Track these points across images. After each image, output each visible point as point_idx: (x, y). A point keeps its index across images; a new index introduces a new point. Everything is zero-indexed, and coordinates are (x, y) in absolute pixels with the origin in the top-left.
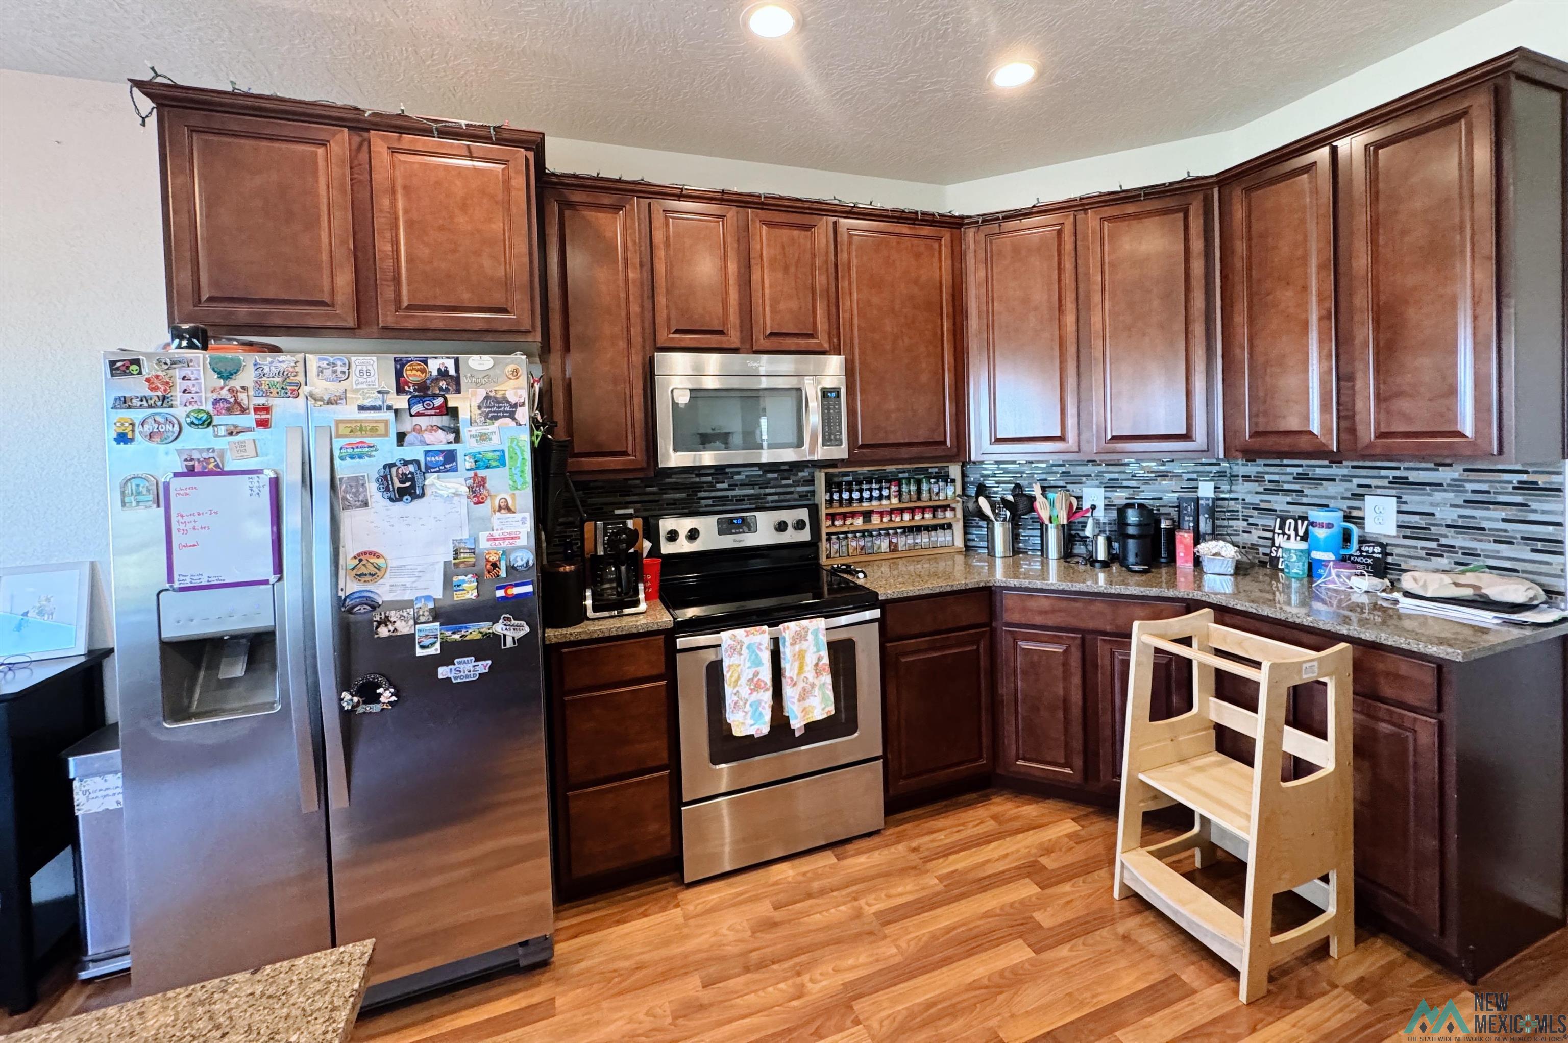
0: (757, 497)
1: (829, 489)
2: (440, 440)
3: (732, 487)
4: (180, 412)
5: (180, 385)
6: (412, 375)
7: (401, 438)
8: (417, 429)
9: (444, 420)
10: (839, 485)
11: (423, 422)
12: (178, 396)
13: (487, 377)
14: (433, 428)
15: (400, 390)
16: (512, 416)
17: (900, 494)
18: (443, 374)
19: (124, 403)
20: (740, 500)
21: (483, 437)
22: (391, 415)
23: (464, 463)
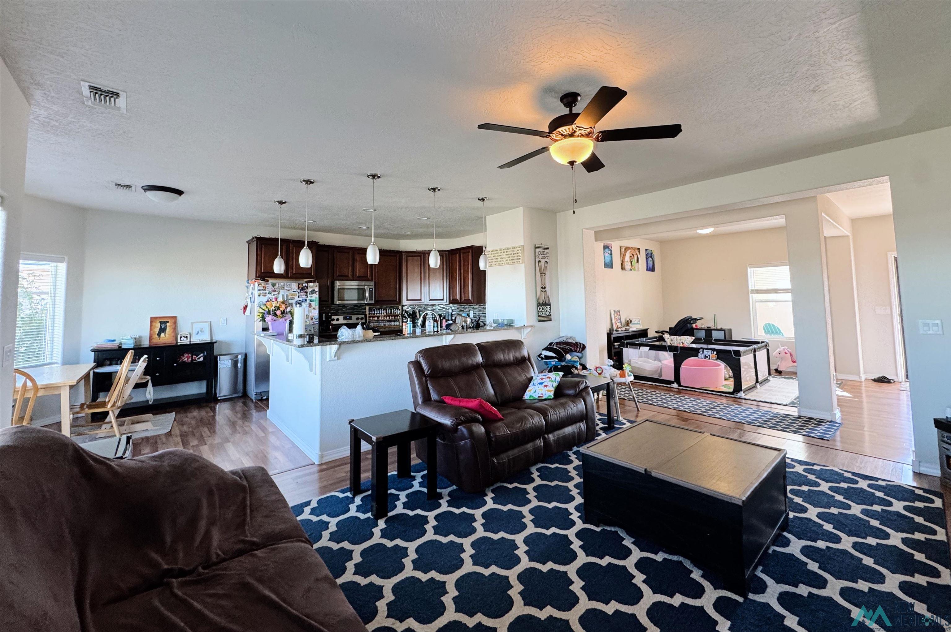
0: (352, 312)
1: (369, 311)
2: (304, 297)
3: (346, 310)
4: (267, 292)
5: (267, 287)
6: (301, 286)
7: (299, 297)
8: (301, 295)
9: (305, 294)
10: (372, 310)
11: (302, 294)
12: (267, 289)
13: (312, 287)
14: (303, 295)
15: (299, 289)
16: (316, 293)
17: (386, 312)
18: (305, 286)
19: (259, 290)
20: (348, 313)
21: (311, 297)
22: (297, 293)
23: (308, 301)
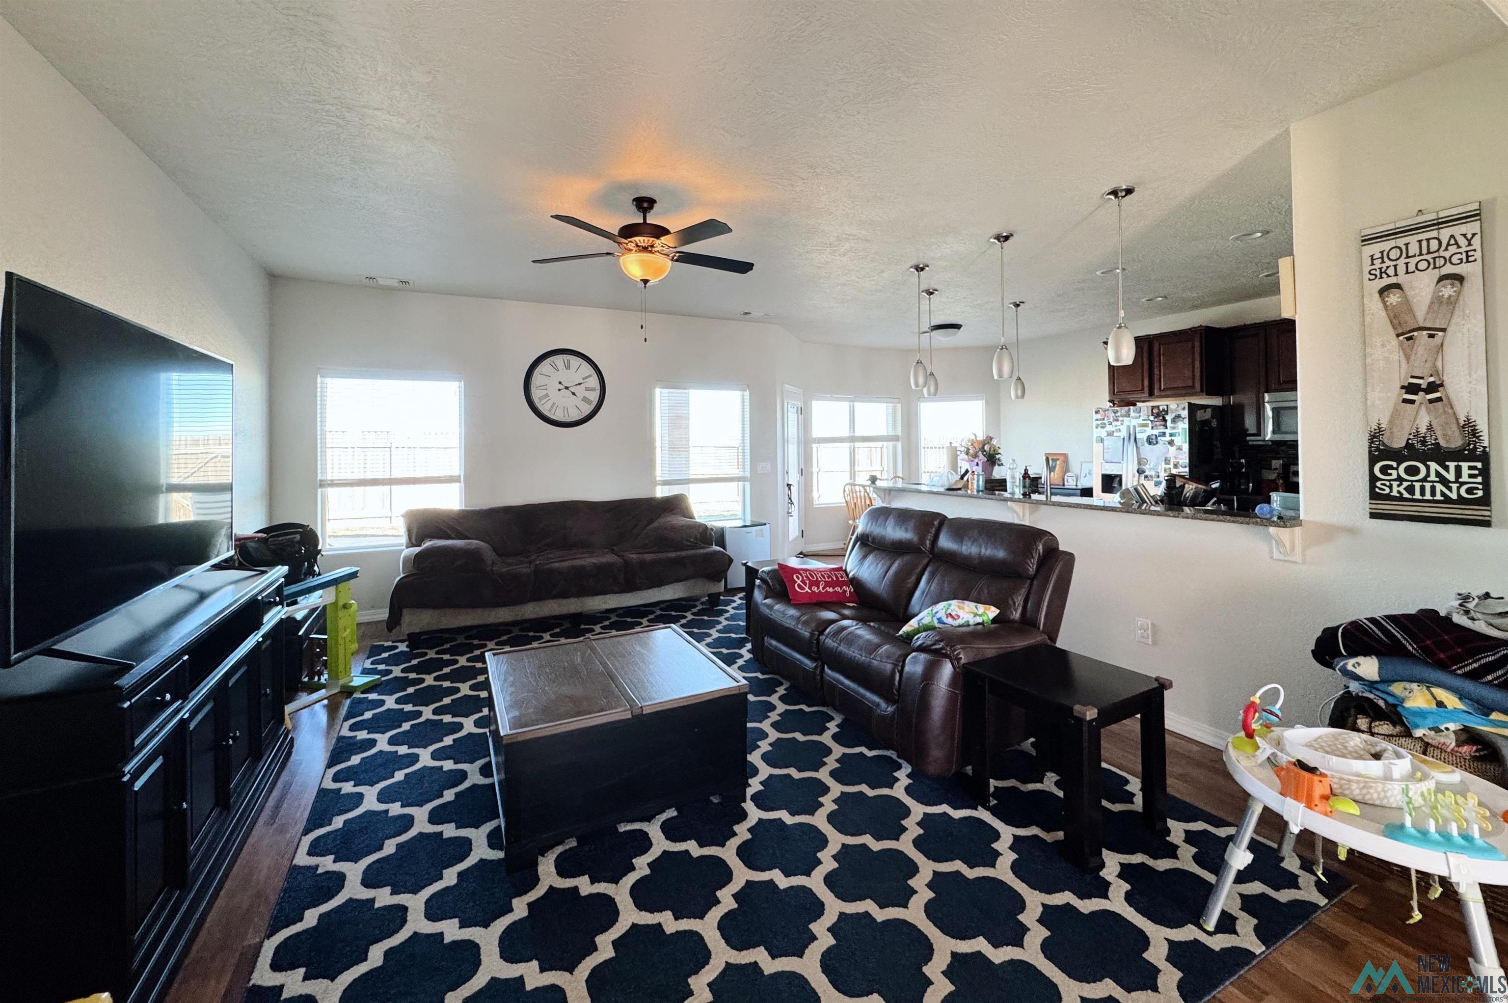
2: (1162, 429)
6: (1156, 410)
8: (1156, 425)
9: (1163, 423)
11: (1158, 423)
13: (1176, 410)
14: (1160, 425)
15: (1152, 415)
16: (1183, 421)
18: (1164, 409)
21: (1174, 428)
22: (1149, 422)
